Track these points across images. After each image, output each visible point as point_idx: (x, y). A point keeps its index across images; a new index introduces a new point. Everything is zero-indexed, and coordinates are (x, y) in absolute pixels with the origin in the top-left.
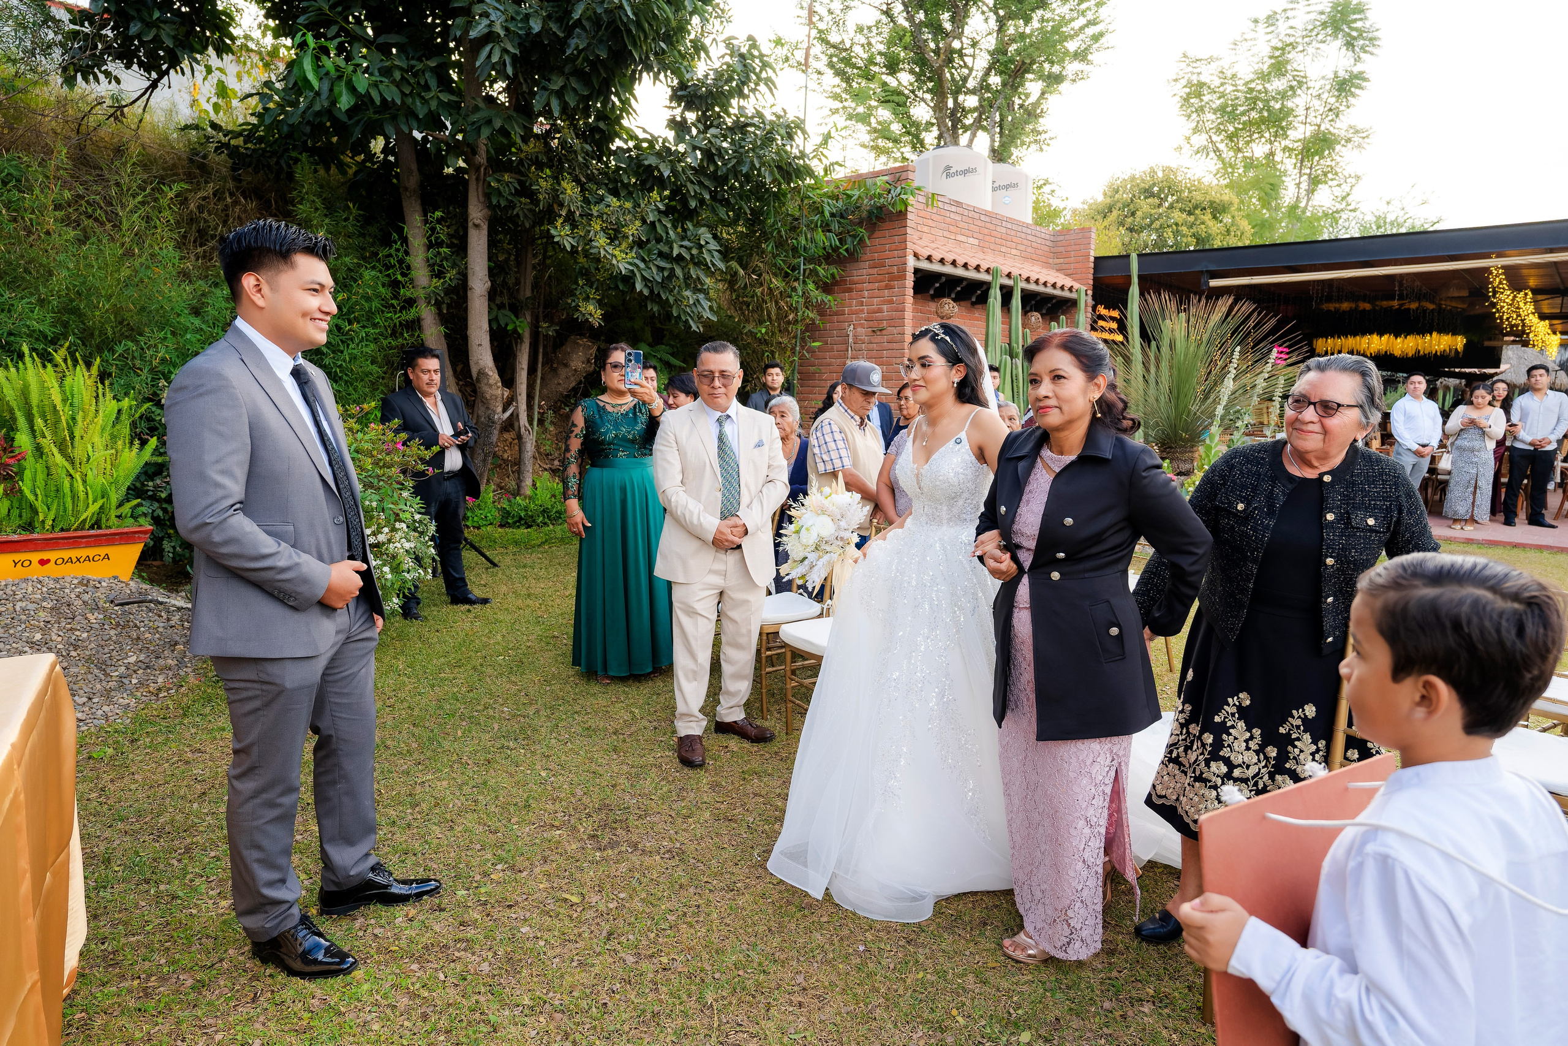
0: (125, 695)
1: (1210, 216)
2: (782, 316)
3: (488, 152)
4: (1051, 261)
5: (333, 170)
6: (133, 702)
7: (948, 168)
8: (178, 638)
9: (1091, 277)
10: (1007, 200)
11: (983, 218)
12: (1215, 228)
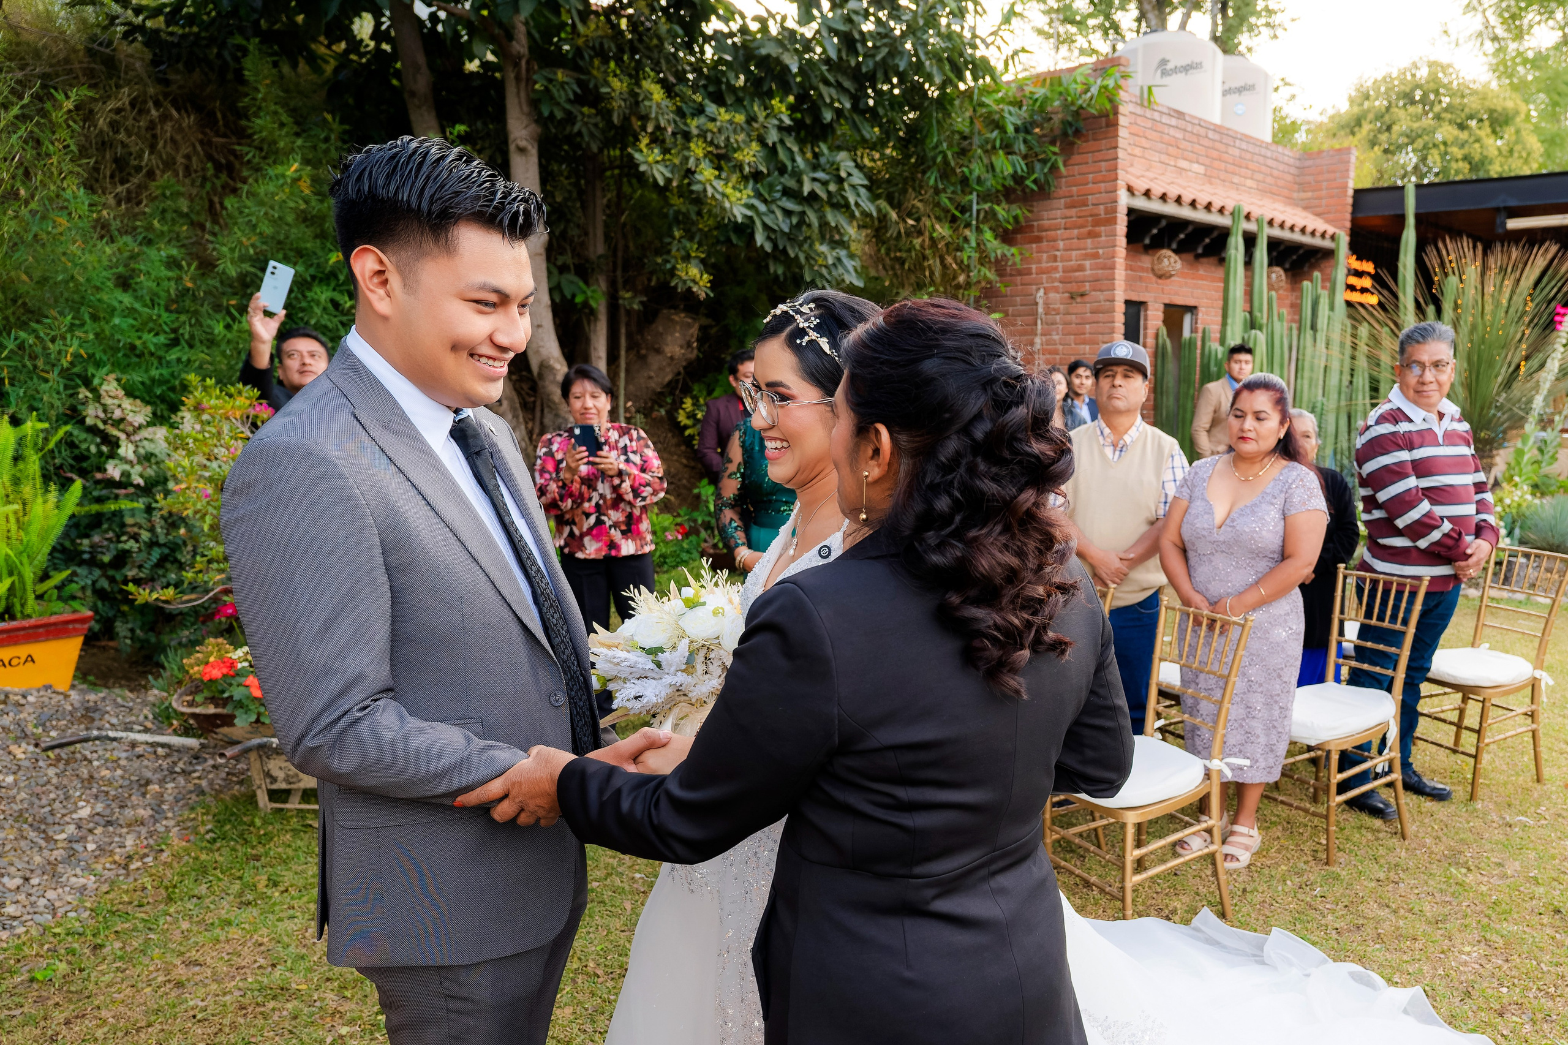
0: (78, 871)
1: (1489, 130)
2: (948, 277)
3: (529, 34)
4: (1295, 195)
5: (303, 67)
6: (91, 881)
7: (1164, 62)
8: (149, 775)
9: (1348, 216)
10: (1240, 109)
11: (1211, 134)
12: (1493, 145)
